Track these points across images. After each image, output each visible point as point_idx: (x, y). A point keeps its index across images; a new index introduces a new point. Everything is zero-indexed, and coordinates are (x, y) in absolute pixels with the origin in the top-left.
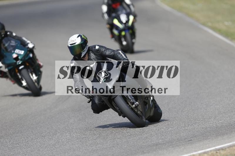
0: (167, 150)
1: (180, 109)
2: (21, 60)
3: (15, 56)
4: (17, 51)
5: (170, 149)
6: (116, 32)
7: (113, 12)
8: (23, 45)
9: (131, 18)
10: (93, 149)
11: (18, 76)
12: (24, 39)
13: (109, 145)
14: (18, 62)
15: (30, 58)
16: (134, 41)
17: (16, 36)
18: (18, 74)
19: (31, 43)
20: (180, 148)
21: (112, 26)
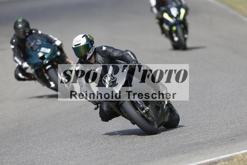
0: (208, 149)
1: (222, 106)
2: (48, 59)
3: (40, 55)
4: (43, 49)
5: (211, 148)
6: (166, 27)
7: (162, 6)
8: (49, 42)
9: (183, 11)
10: (130, 148)
11: (45, 77)
12: (51, 36)
13: (148, 144)
14: (44, 61)
15: (58, 57)
16: (186, 36)
17: (41, 34)
18: (46, 75)
19: (59, 40)
20: (222, 147)
21: (162, 21)
